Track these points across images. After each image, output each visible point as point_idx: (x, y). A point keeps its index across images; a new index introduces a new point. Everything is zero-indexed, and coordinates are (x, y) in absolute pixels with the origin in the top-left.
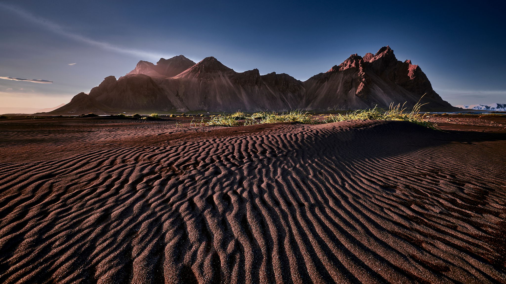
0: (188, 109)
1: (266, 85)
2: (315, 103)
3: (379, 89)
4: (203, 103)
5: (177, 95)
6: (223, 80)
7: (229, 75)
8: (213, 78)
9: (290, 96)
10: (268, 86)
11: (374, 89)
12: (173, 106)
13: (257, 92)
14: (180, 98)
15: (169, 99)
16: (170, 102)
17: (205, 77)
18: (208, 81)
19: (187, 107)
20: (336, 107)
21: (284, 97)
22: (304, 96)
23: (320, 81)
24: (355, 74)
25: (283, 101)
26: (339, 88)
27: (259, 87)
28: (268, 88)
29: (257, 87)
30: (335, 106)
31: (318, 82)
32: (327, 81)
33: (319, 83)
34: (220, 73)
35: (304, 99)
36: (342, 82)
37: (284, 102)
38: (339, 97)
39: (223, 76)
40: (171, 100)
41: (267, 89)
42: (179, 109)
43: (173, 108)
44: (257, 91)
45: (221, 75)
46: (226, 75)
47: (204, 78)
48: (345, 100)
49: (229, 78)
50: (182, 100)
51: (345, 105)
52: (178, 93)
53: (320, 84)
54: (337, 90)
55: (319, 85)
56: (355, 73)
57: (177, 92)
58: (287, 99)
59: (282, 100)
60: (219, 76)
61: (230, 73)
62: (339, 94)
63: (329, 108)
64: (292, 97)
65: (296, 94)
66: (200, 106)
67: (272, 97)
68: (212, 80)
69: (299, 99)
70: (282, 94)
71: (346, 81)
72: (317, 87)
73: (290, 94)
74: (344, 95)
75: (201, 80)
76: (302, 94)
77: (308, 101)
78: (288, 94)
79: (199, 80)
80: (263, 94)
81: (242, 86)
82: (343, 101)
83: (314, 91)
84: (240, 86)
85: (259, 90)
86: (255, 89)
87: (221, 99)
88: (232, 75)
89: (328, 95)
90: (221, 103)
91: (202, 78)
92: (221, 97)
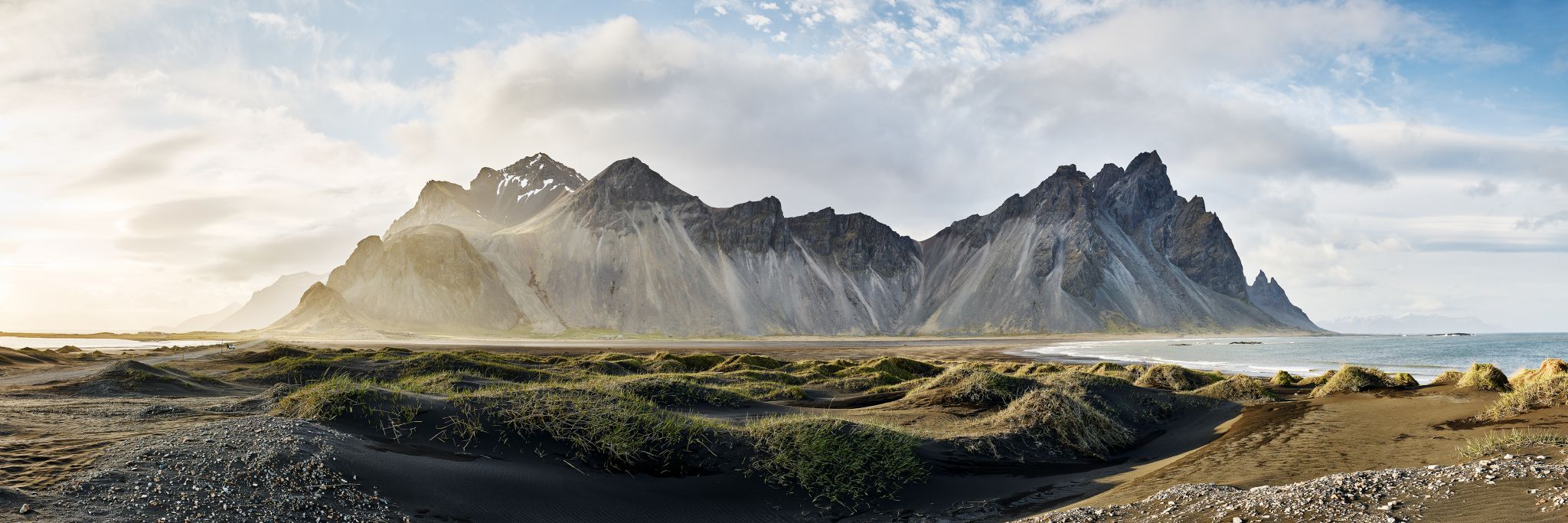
0: (564, 324)
1: (803, 250)
2: (951, 310)
3: (1126, 274)
4: (605, 306)
5: (532, 282)
6: (666, 234)
7: (685, 215)
8: (636, 227)
9: (877, 287)
10: (810, 254)
11: (1115, 274)
12: (521, 315)
13: (771, 271)
14: (539, 291)
15: (511, 293)
16: (513, 303)
17: (611, 225)
18: (620, 237)
19: (559, 317)
20: (1006, 324)
21: (856, 289)
22: (918, 287)
23: (969, 242)
24: (1066, 225)
25: (854, 301)
26: (1021, 263)
27: (781, 257)
28: (809, 259)
29: (774, 254)
30: (1003, 322)
31: (963, 244)
32: (989, 243)
33: (967, 247)
34: (658, 209)
35: (919, 296)
36: (1031, 246)
37: (855, 304)
38: (1017, 294)
39: (668, 220)
40: (516, 299)
41: (805, 262)
42: (538, 324)
43: (521, 320)
44: (774, 267)
45: (661, 218)
46: (674, 217)
47: (607, 229)
48: (1034, 303)
49: (685, 227)
50: (546, 297)
51: (1032, 318)
52: (534, 276)
53: (970, 247)
54: (1015, 270)
55: (965, 253)
56: (1066, 222)
57: (532, 273)
58: (865, 294)
59: (850, 300)
60: (656, 220)
61: (689, 210)
62: (1020, 283)
63: (987, 325)
64: (881, 287)
65: (895, 281)
66: (596, 316)
67: (821, 290)
68: (634, 231)
69: (902, 297)
70: (851, 280)
71: (1041, 244)
72: (959, 258)
73: (876, 280)
74: (1032, 287)
75: (599, 236)
76: (914, 280)
77: (929, 303)
78: (869, 280)
79: (594, 235)
80: (790, 278)
81: (726, 251)
82: (1027, 305)
83: (951, 272)
84: (721, 251)
85: (779, 266)
86: (766, 262)
87: (661, 293)
88: (695, 215)
89: (989, 286)
90: (659, 307)
91: (602, 229)
92: (660, 287)
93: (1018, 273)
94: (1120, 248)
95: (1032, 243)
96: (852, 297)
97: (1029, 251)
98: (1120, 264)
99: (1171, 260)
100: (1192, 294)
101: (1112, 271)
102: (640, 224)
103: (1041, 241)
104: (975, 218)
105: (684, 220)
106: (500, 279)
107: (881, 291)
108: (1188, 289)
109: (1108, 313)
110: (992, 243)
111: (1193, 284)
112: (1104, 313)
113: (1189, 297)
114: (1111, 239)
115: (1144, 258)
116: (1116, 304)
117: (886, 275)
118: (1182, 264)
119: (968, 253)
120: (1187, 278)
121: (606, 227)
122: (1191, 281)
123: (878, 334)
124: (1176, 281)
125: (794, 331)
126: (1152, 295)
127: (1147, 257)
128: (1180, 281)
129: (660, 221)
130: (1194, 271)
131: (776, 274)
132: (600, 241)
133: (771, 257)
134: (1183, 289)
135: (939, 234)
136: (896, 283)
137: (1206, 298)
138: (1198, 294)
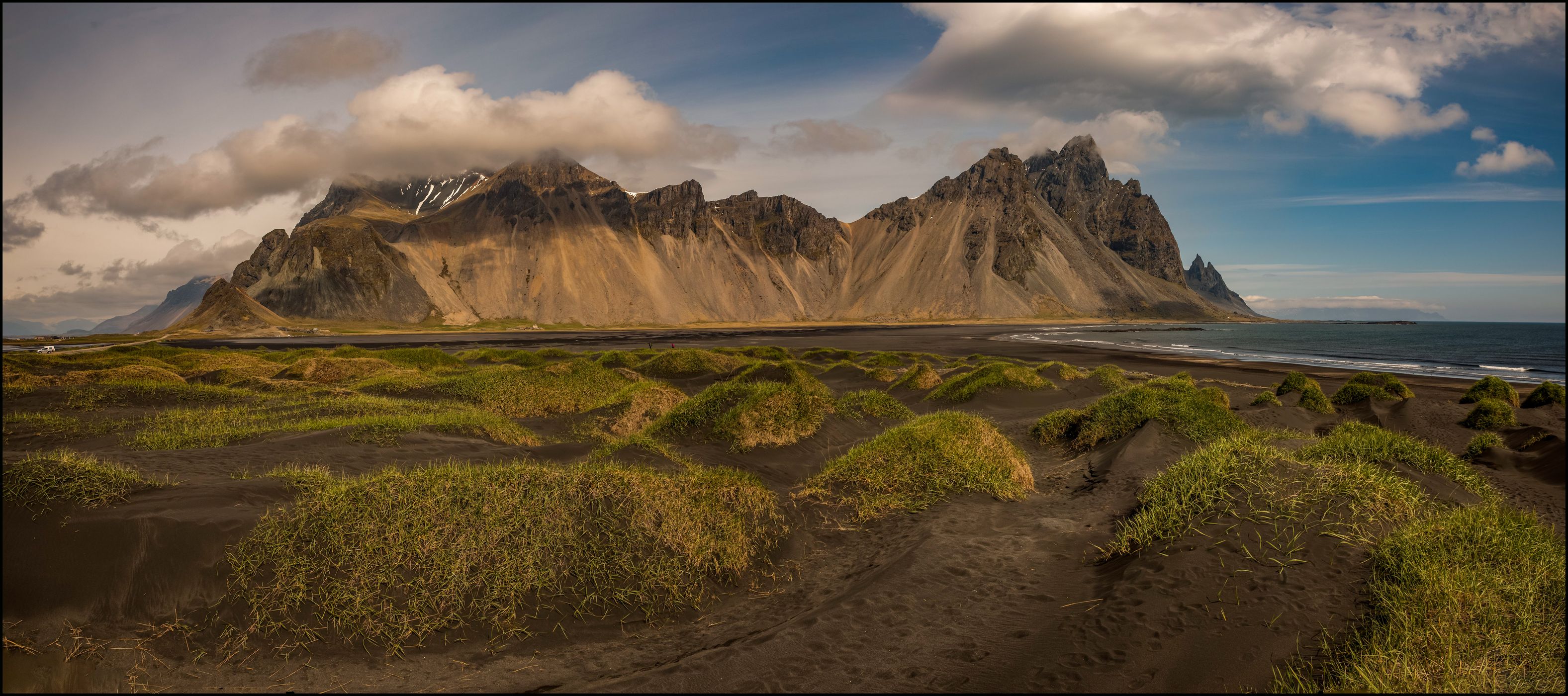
0: (477, 315)
1: (726, 234)
2: (879, 293)
3: (1059, 257)
4: (520, 295)
5: (443, 272)
6: (583, 220)
7: (604, 200)
8: (552, 213)
9: (803, 271)
10: (733, 238)
11: (1047, 258)
12: (432, 307)
13: (692, 256)
14: (452, 281)
15: (422, 285)
16: (424, 293)
17: (526, 211)
18: (535, 223)
19: (472, 308)
20: (937, 308)
21: (781, 273)
22: (845, 269)
23: (897, 225)
25: (779, 286)
26: (951, 247)
27: (702, 241)
28: (732, 243)
29: (696, 239)
30: (933, 305)
31: (891, 227)
32: (917, 225)
33: (895, 230)
34: (576, 194)
35: (847, 279)
36: (960, 228)
37: (780, 288)
38: (947, 277)
39: (586, 205)
40: (427, 290)
41: (728, 246)
42: (451, 316)
43: (433, 313)
44: (695, 252)
45: (579, 202)
46: (593, 202)
47: (522, 216)
48: (965, 287)
49: (603, 212)
50: (459, 287)
51: (961, 303)
52: (445, 266)
53: (898, 230)
54: (945, 253)
55: (895, 235)
57: (444, 263)
58: (790, 277)
59: (774, 284)
60: (572, 206)
61: (609, 195)
62: (950, 266)
63: (916, 309)
64: (808, 272)
65: (822, 264)
66: (511, 306)
67: (744, 275)
68: (550, 219)
69: (828, 280)
70: (774, 263)
71: (972, 226)
72: (887, 241)
73: (802, 264)
74: (962, 271)
75: (513, 223)
76: (841, 263)
77: (856, 287)
78: (793, 263)
79: (509, 223)
80: (712, 263)
81: (645, 237)
82: (958, 289)
83: (878, 256)
84: (640, 237)
85: (700, 251)
86: (687, 247)
87: (578, 280)
88: (613, 200)
89: (918, 269)
90: (576, 295)
91: (516, 216)
92: (577, 274)
93: (948, 256)
94: (1054, 231)
95: (962, 226)
96: (777, 281)
97: (960, 233)
98: (1054, 247)
99: (1105, 243)
100: (1127, 278)
101: (1044, 254)
102: (557, 211)
103: (971, 224)
104: (903, 201)
105: (602, 205)
106: (411, 270)
107: (806, 275)
108: (1124, 273)
109: (1040, 297)
110: (921, 224)
111: (1129, 267)
112: (1036, 297)
113: (1125, 281)
114: (1044, 222)
115: (1078, 240)
116: (1049, 289)
117: (813, 257)
118: (1116, 246)
119: (896, 236)
120: (1122, 261)
121: (521, 214)
122: (1126, 264)
123: (803, 320)
124: (1111, 264)
125: (717, 317)
126: (1086, 278)
127: (1081, 240)
128: (1115, 265)
129: (576, 207)
130: (1131, 254)
131: (697, 259)
132: (515, 229)
133: (692, 242)
134: (1118, 273)
135: (867, 216)
136: (822, 266)
137: (1142, 282)
138: (1134, 278)
